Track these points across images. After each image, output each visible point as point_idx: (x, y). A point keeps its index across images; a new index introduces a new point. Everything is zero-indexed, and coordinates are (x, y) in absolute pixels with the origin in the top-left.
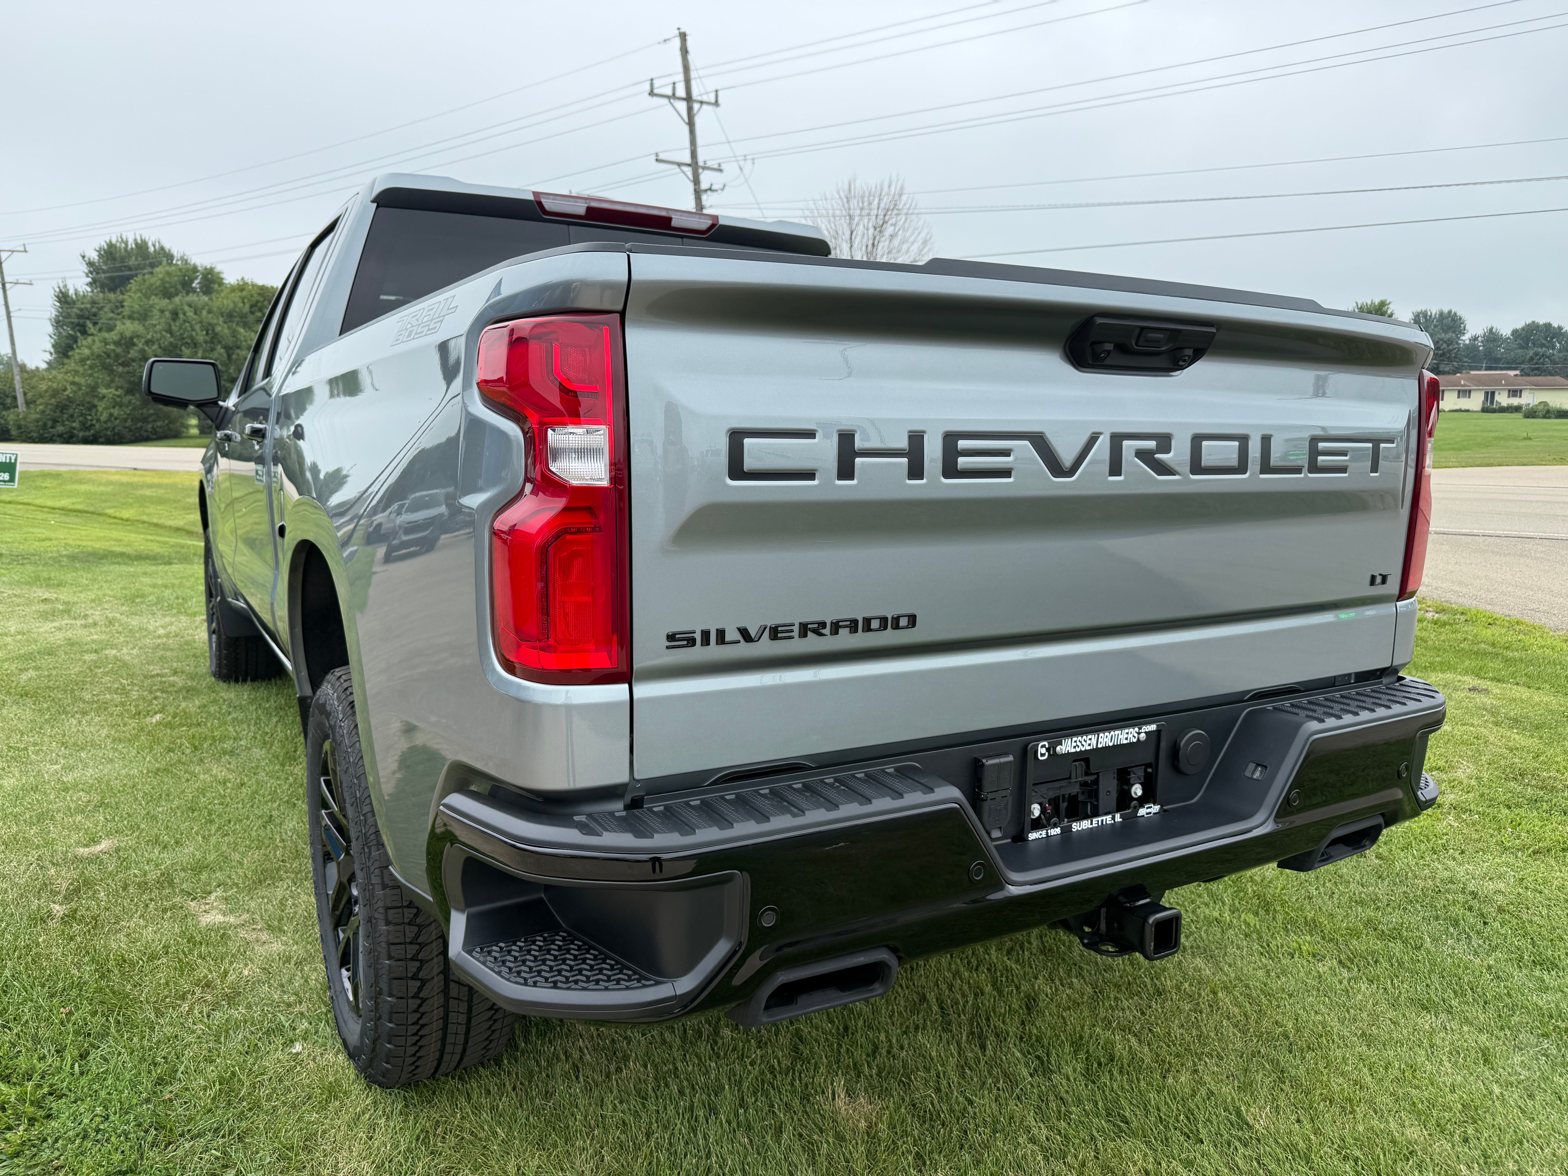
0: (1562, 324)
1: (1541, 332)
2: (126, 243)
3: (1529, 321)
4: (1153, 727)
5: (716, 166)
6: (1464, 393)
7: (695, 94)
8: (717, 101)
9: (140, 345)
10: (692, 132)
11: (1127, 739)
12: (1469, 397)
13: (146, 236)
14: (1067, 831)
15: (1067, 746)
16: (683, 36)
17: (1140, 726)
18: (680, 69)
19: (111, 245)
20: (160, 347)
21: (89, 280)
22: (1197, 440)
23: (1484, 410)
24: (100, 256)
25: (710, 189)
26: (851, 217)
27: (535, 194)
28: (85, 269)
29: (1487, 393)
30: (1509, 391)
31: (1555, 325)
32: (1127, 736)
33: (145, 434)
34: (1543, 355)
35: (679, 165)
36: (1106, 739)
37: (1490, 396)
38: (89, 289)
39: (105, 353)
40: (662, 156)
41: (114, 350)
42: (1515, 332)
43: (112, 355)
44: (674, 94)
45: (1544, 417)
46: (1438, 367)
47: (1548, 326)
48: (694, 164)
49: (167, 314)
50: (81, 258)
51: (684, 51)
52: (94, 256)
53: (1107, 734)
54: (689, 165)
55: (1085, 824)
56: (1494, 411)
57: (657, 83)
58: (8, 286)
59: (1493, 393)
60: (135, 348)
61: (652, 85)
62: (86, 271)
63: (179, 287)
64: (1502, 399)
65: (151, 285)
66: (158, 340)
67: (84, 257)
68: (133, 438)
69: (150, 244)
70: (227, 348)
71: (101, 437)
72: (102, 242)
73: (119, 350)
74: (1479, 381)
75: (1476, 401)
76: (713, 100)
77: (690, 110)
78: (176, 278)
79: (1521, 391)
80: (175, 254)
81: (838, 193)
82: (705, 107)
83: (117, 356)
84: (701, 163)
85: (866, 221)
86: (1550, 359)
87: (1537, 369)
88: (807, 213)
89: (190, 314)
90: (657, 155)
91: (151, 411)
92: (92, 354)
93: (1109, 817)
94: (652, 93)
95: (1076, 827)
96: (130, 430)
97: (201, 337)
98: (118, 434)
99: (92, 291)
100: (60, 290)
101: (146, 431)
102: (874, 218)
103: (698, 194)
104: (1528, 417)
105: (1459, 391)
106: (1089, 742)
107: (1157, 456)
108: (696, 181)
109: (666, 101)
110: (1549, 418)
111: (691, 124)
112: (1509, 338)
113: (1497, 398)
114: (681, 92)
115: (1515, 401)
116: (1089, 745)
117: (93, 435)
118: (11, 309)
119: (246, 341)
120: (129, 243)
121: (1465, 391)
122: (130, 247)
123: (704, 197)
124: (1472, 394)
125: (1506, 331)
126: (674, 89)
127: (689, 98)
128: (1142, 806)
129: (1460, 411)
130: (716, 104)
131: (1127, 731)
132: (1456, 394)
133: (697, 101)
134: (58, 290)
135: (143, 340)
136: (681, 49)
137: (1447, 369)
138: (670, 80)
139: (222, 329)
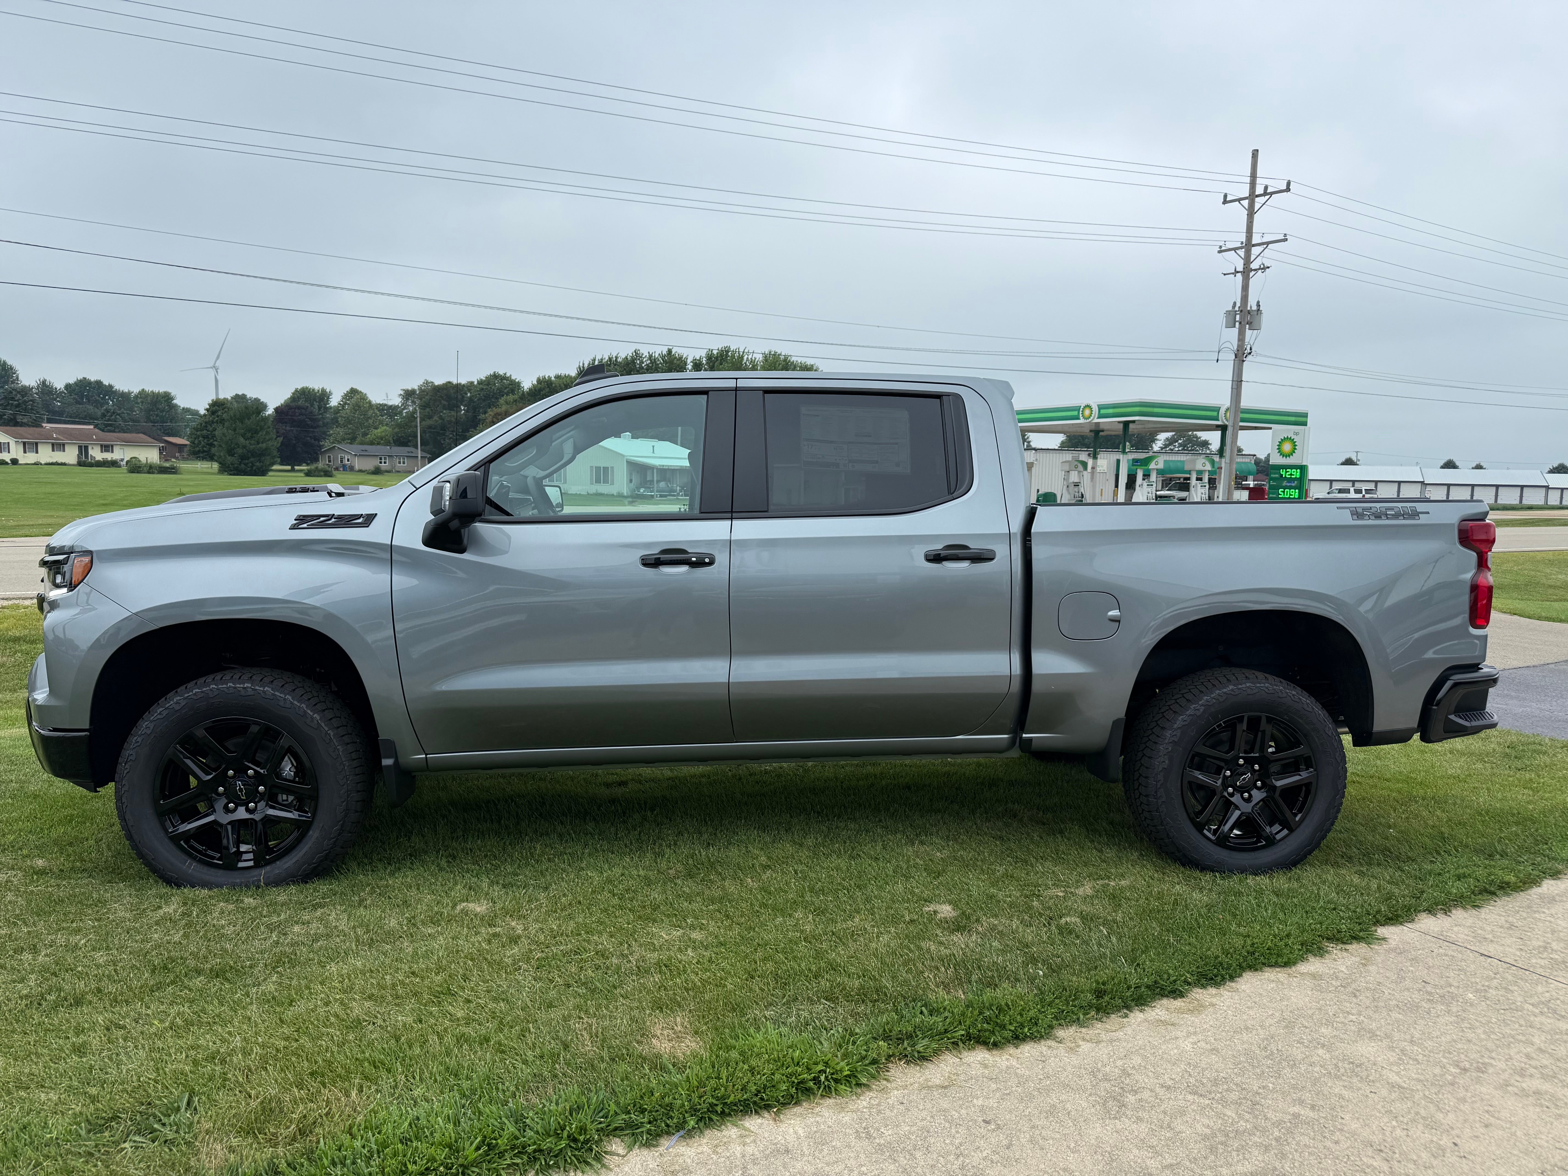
0: (112, 383)
1: (94, 388)
3: (80, 377)
6: (58, 446)
12: (64, 451)
23: (80, 464)
29: (80, 447)
30: (101, 446)
31: (106, 383)
34: (114, 413)
37: (83, 450)
42: (68, 386)
45: (149, 473)
46: (15, 418)
47: (99, 383)
56: (91, 465)
59: (86, 448)
64: (96, 454)
74: (72, 436)
75: (70, 455)
79: (112, 446)
86: (121, 417)
87: (111, 425)
104: (133, 472)
105: (53, 445)
110: (153, 473)
112: (63, 392)
113: (91, 452)
115: (108, 456)
121: (59, 444)
124: (66, 447)
125: (59, 384)
129: (56, 464)
132: (50, 446)
137: (25, 421)
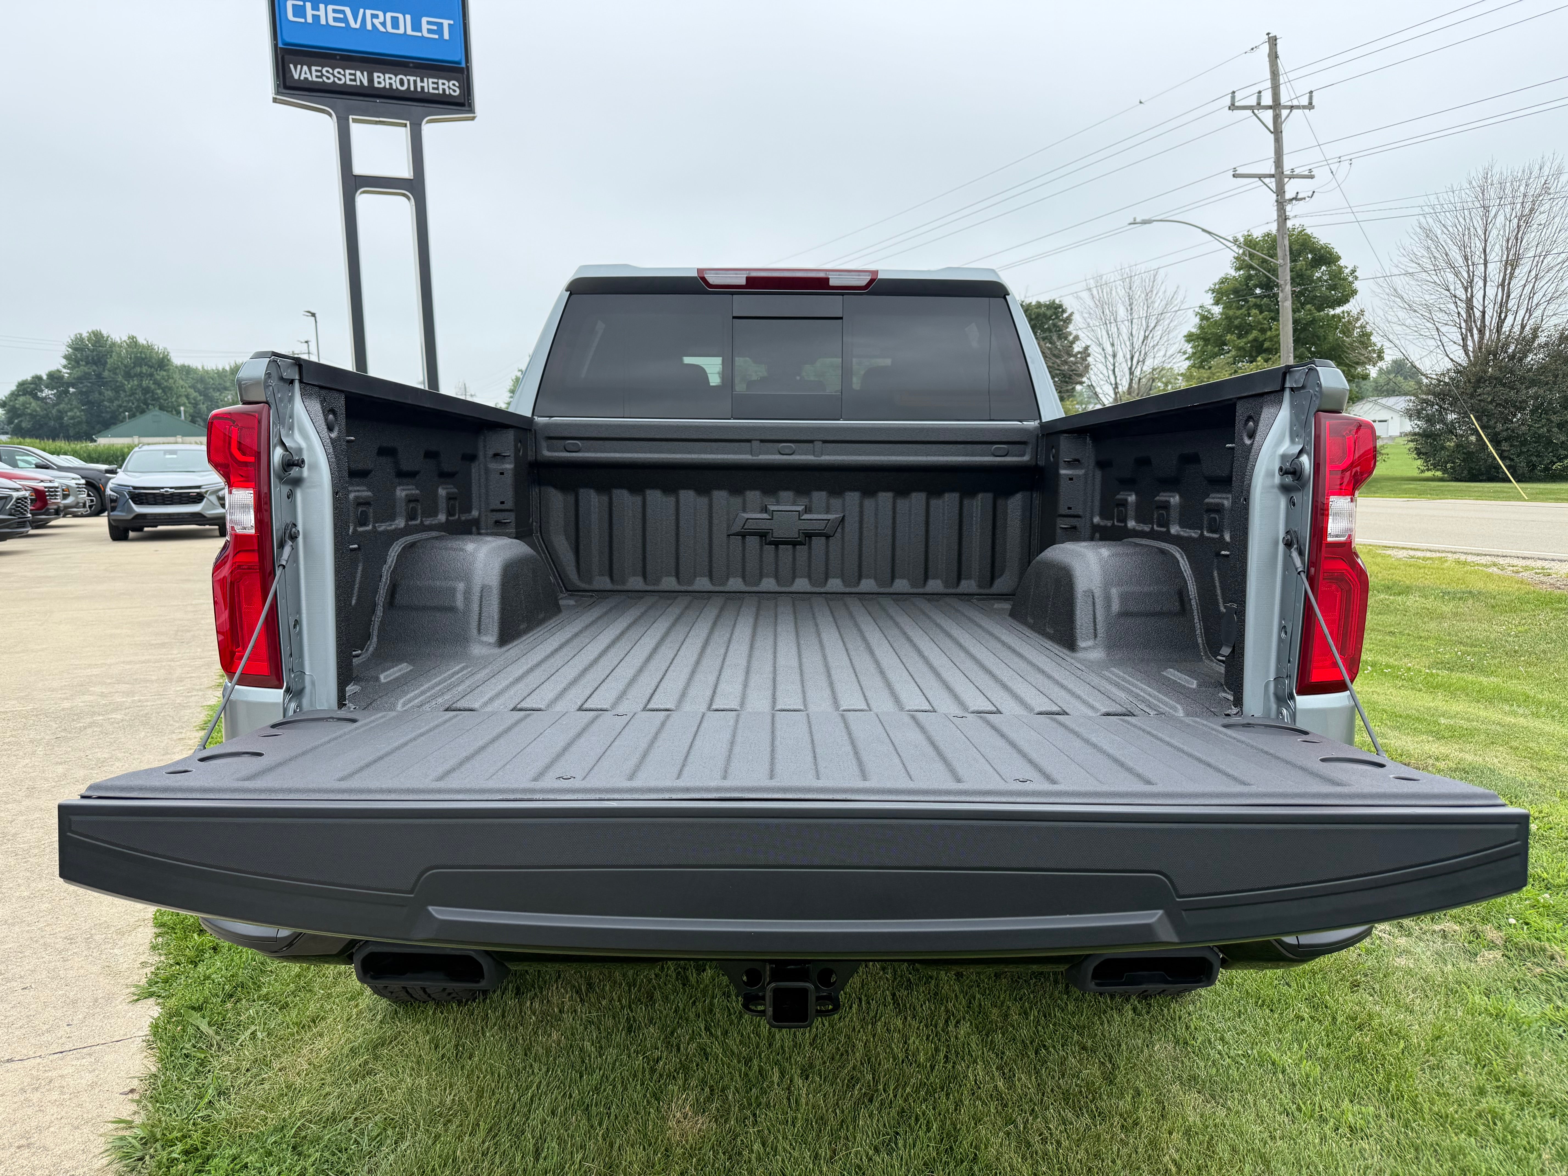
5: (1306, 173)
7: (1284, 100)
8: (1310, 103)
10: (1278, 141)
16: (1273, 41)
18: (1268, 75)
25: (1296, 199)
26: (1486, 209)
27: (699, 270)
35: (1260, 177)
40: (1240, 171)
44: (1259, 104)
48: (1279, 176)
51: (1274, 57)
54: (1272, 176)
57: (1238, 96)
61: (1233, 98)
76: (1306, 103)
77: (1276, 118)
81: (1470, 183)
82: (1294, 111)
84: (1287, 172)
85: (1508, 209)
88: (1427, 209)
90: (1235, 170)
94: (1233, 107)
102: (1519, 206)
103: (1281, 204)
108: (1280, 191)
109: (1249, 112)
111: (1277, 132)
114: (1267, 100)
123: (1288, 208)
126: (1259, 98)
127: (1276, 106)
130: (1310, 106)
133: (1285, 107)
136: (1269, 56)
138: (1256, 89)
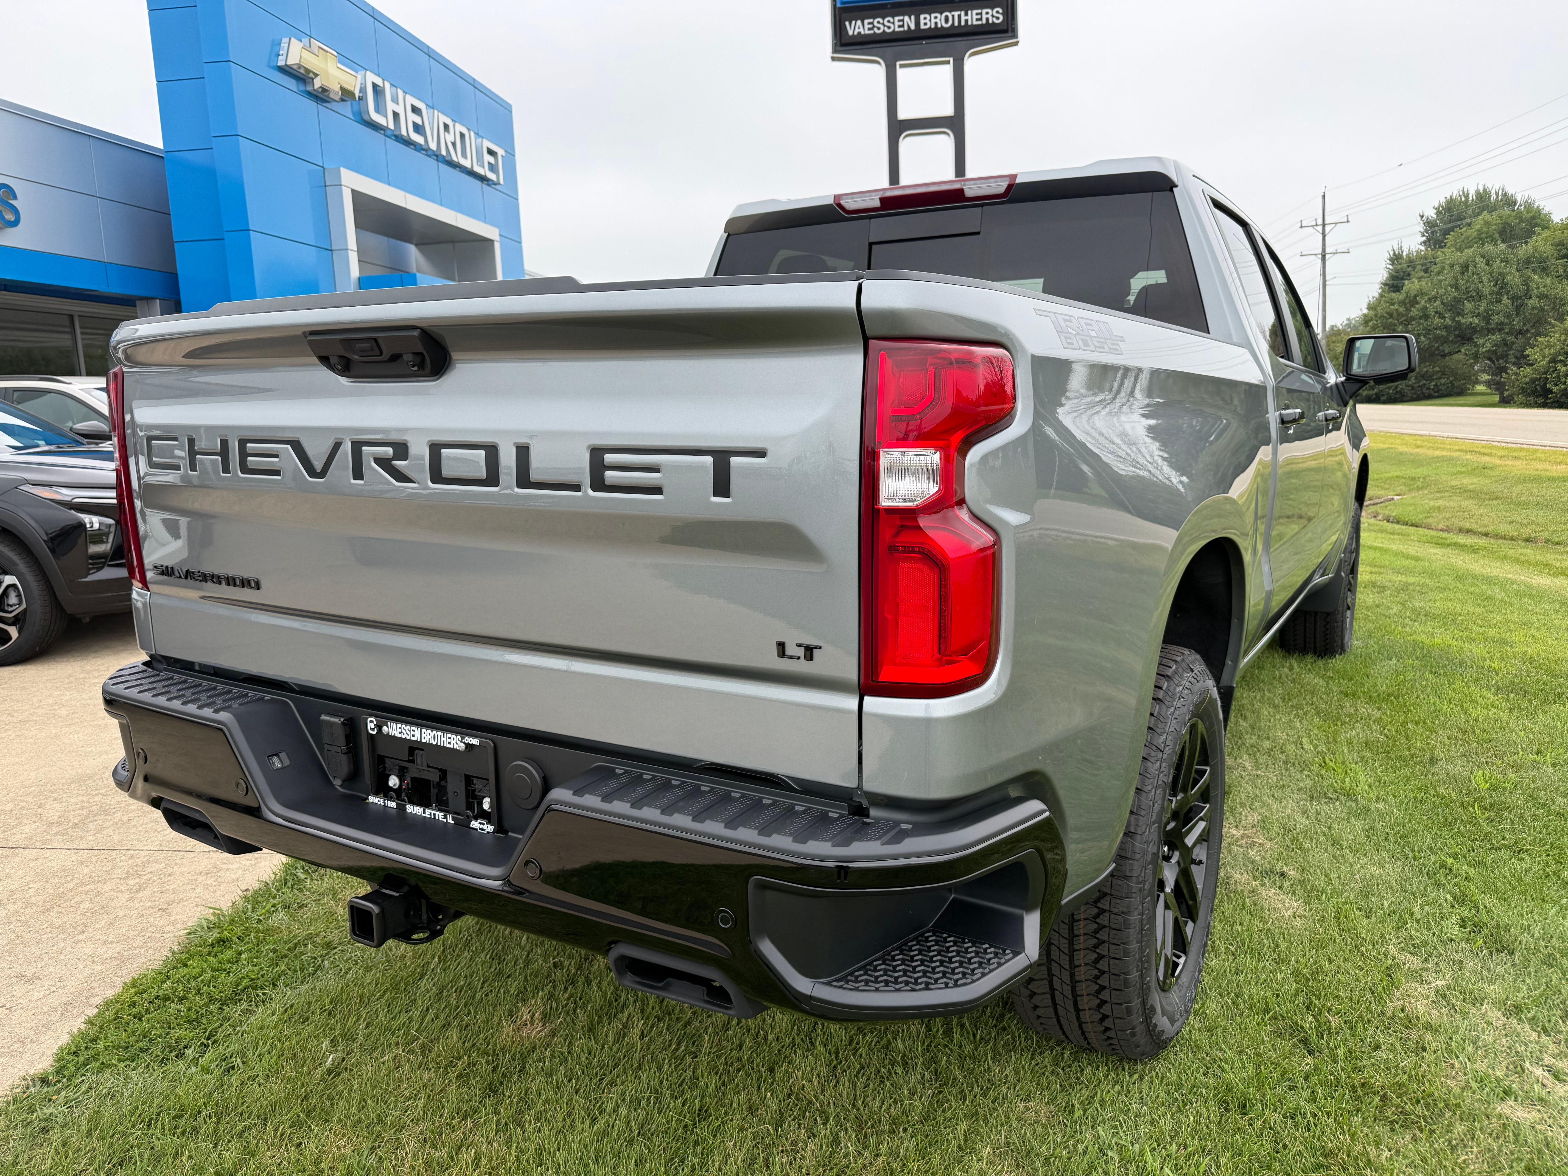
2: (1467, 196)
4: (476, 741)
9: (1423, 303)
11: (450, 743)
13: (1489, 185)
14: (401, 808)
15: (394, 729)
17: (463, 735)
19: (1451, 202)
20: (1443, 303)
21: (1424, 238)
22: (435, 449)
24: (1438, 213)
28: (1421, 228)
32: (453, 741)
33: (1426, 392)
36: (428, 736)
38: (1423, 248)
39: (1387, 313)
41: (1397, 310)
43: (1395, 315)
49: (1457, 268)
50: (1419, 218)
52: (1432, 214)
53: (429, 731)
55: (418, 811)
58: (1327, 256)
60: (1417, 306)
62: (1422, 230)
63: (1497, 236)
65: (1467, 238)
66: (1441, 296)
67: (1422, 217)
68: (1415, 396)
69: (1493, 192)
70: (1514, 298)
71: (1383, 395)
72: (1440, 198)
73: (1402, 309)
78: (1493, 227)
80: (1519, 199)
83: (1400, 315)
89: (1482, 265)
91: (1437, 369)
92: (1376, 316)
93: (441, 815)
95: (409, 808)
96: (1413, 388)
97: (1487, 288)
98: (1400, 392)
99: (1426, 250)
100: (1394, 253)
101: (1428, 389)
106: (413, 733)
107: (395, 462)
116: (414, 736)
117: (1376, 394)
118: (1327, 278)
119: (1538, 288)
120: (1470, 196)
122: (1470, 199)
128: (476, 819)
131: (449, 735)
134: (1392, 253)
135: (1426, 298)
139: (1514, 278)
